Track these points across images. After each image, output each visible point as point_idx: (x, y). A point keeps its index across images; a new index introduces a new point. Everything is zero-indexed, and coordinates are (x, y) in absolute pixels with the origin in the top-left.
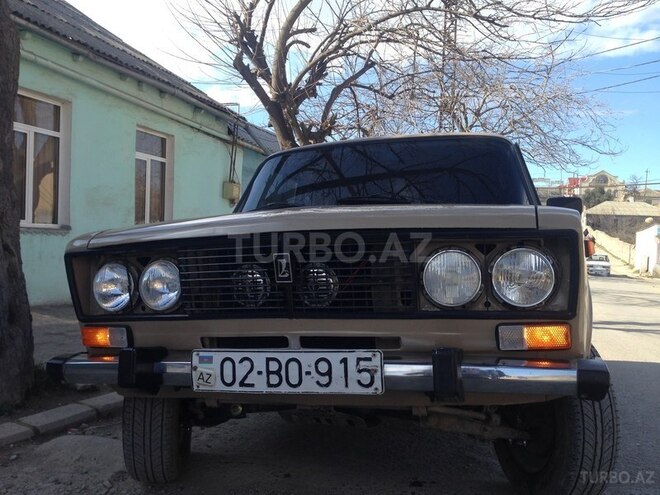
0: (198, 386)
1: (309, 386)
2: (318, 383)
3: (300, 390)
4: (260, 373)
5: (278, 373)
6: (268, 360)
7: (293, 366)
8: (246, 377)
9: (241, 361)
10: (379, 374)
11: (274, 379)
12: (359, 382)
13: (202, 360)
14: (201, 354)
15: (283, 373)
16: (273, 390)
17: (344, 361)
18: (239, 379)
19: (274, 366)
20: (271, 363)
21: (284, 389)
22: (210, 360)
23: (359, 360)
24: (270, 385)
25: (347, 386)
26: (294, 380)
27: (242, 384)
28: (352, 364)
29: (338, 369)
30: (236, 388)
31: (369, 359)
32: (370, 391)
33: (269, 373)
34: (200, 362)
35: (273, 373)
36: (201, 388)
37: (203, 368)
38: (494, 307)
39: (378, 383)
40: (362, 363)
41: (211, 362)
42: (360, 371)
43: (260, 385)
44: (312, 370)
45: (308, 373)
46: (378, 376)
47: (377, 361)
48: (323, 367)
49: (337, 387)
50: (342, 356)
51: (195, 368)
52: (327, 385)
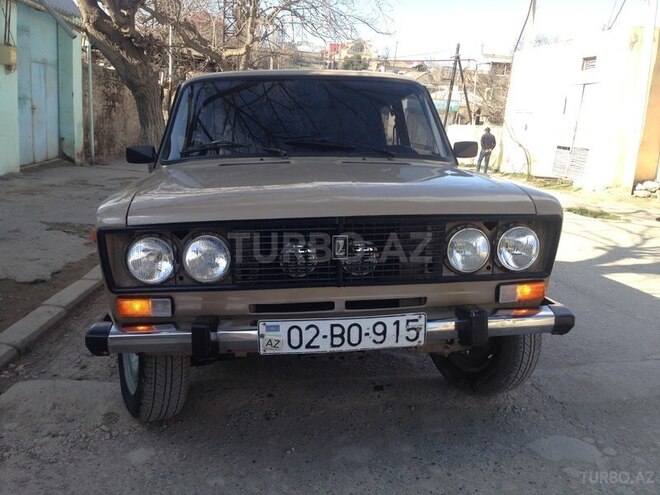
0: (265, 350)
1: (367, 344)
2: (374, 341)
3: (359, 348)
4: (325, 337)
5: (341, 336)
6: (332, 326)
7: (355, 330)
8: (312, 341)
9: (308, 328)
10: (423, 331)
11: (337, 341)
12: (407, 338)
13: (269, 329)
14: (268, 324)
15: (346, 336)
16: (336, 349)
17: (397, 323)
18: (305, 343)
19: (337, 331)
20: (335, 329)
21: (346, 347)
22: (277, 328)
23: (408, 321)
24: (333, 345)
25: (397, 341)
26: (354, 340)
27: (308, 346)
28: (403, 325)
29: (391, 330)
30: (303, 350)
31: (417, 320)
32: (415, 343)
33: (333, 336)
34: (267, 331)
35: (337, 336)
36: (268, 352)
37: (270, 335)
38: (496, 271)
39: (422, 338)
40: (410, 324)
41: (278, 330)
42: (408, 330)
43: (324, 346)
44: (371, 332)
45: (367, 334)
46: (422, 333)
47: (422, 321)
48: (380, 329)
49: (390, 342)
50: (395, 319)
51: (263, 336)
52: (381, 342)
